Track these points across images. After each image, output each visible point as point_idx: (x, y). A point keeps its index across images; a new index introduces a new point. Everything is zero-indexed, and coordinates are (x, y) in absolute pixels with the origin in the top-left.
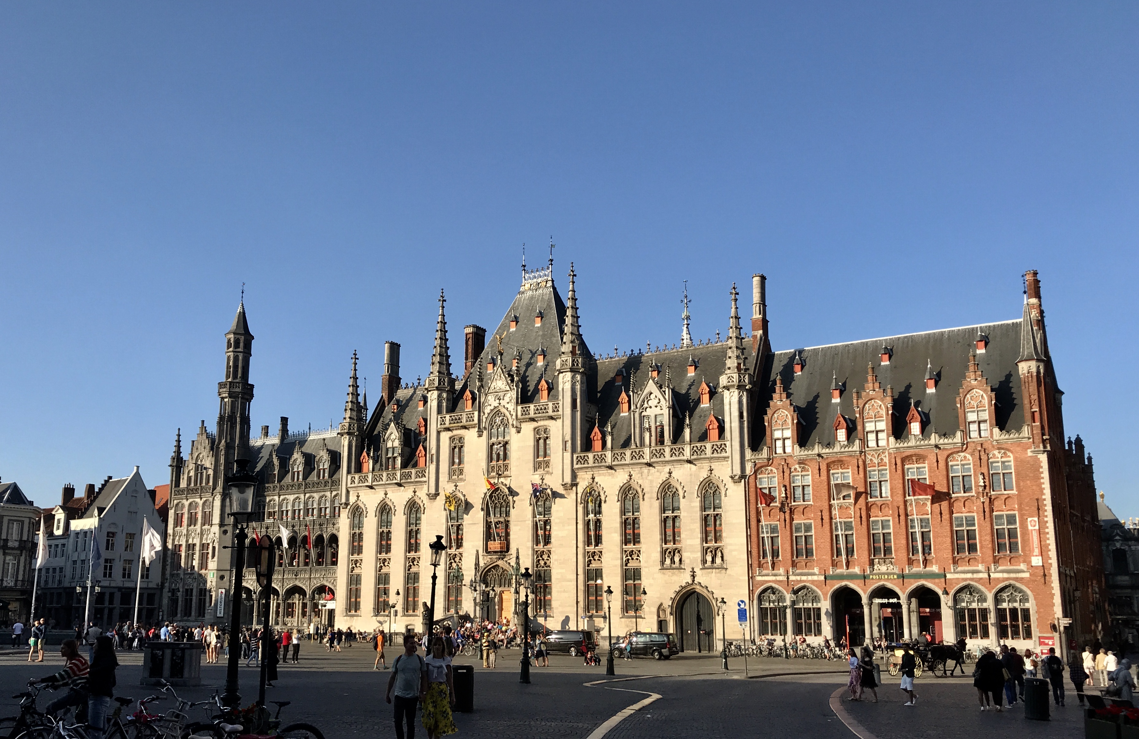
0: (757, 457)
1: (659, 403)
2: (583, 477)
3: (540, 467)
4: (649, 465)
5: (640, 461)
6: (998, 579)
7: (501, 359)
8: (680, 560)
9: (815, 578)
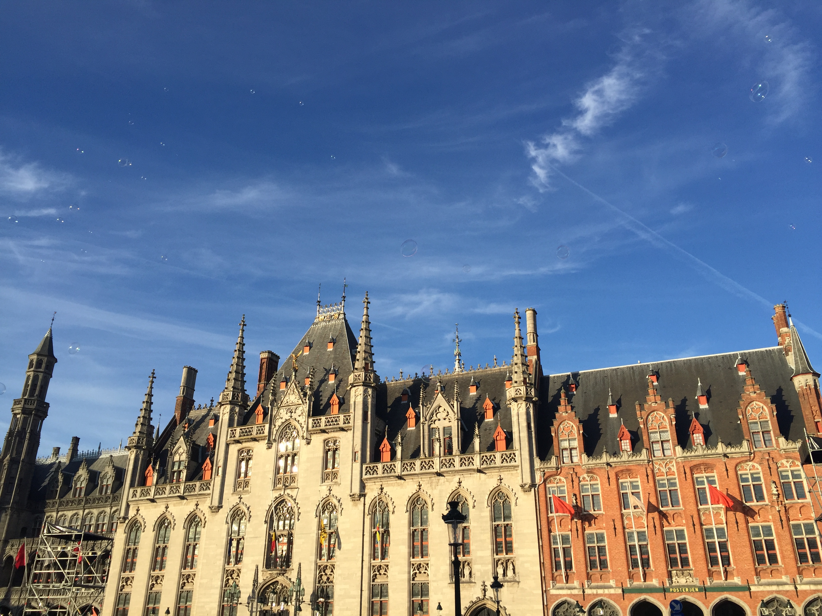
0: (546, 466)
1: (447, 416)
2: (371, 487)
3: (327, 478)
4: (439, 474)
5: (429, 471)
6: (805, 591)
7: (295, 376)
8: (470, 573)
9: (612, 591)
